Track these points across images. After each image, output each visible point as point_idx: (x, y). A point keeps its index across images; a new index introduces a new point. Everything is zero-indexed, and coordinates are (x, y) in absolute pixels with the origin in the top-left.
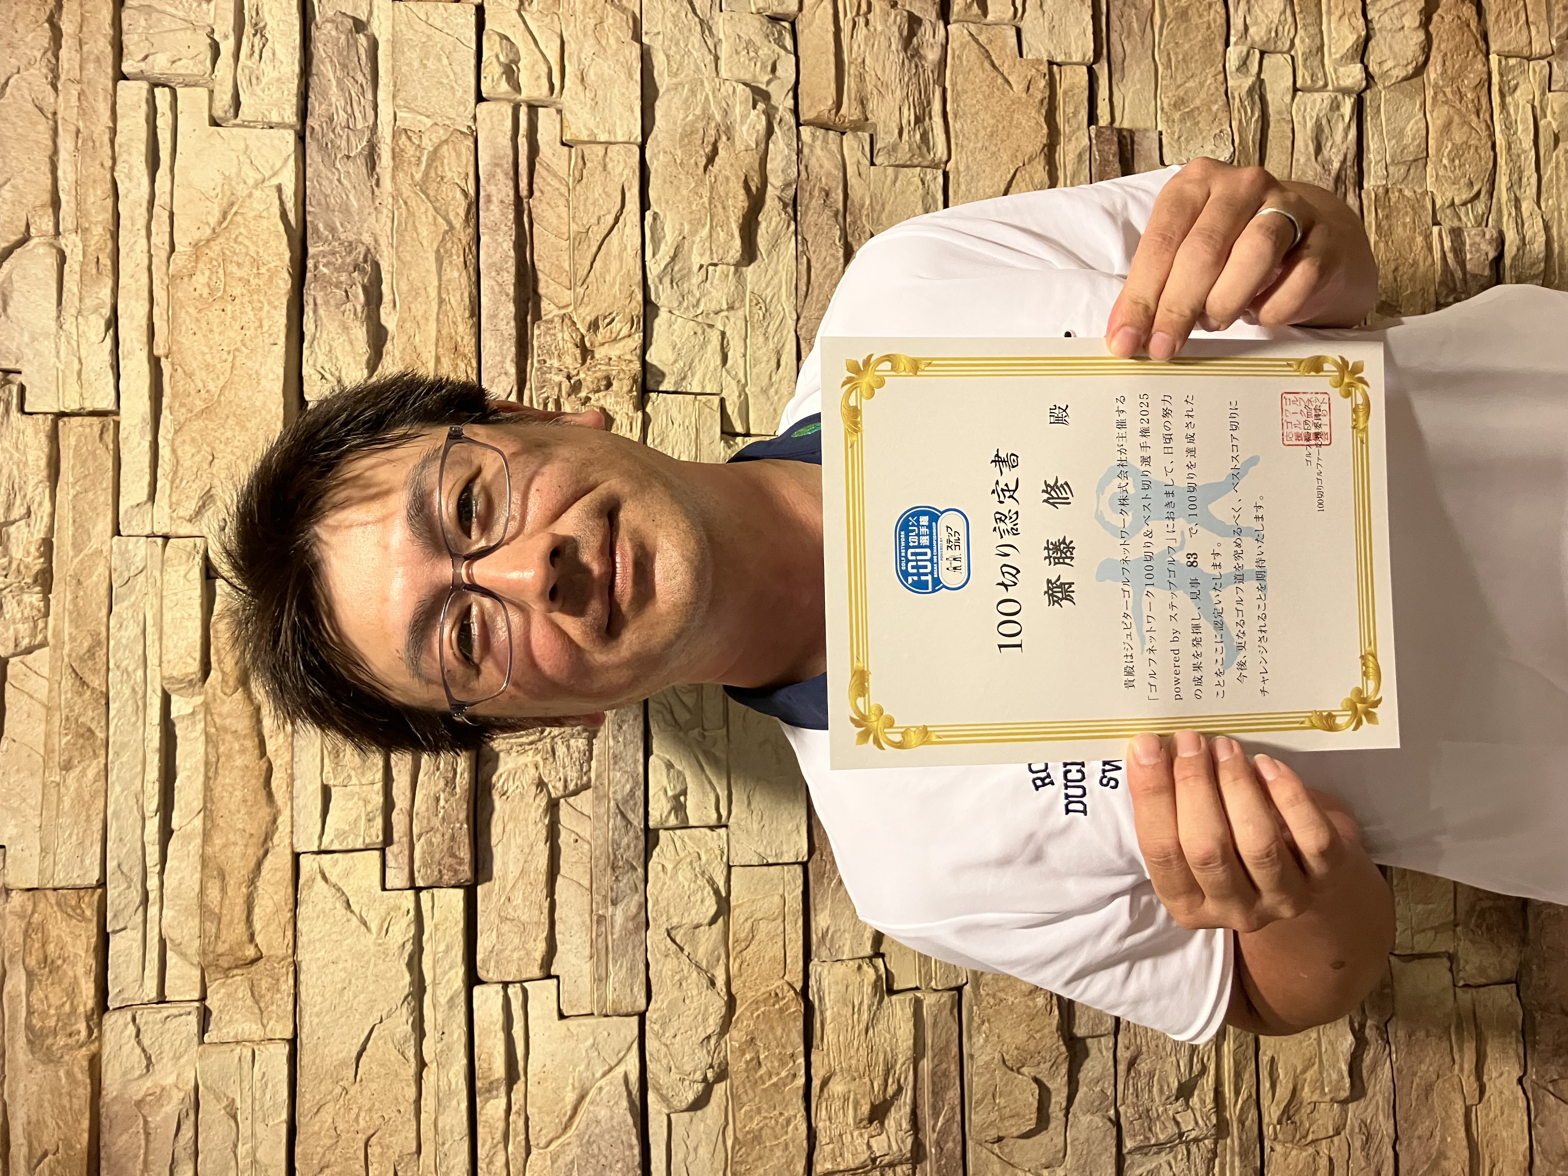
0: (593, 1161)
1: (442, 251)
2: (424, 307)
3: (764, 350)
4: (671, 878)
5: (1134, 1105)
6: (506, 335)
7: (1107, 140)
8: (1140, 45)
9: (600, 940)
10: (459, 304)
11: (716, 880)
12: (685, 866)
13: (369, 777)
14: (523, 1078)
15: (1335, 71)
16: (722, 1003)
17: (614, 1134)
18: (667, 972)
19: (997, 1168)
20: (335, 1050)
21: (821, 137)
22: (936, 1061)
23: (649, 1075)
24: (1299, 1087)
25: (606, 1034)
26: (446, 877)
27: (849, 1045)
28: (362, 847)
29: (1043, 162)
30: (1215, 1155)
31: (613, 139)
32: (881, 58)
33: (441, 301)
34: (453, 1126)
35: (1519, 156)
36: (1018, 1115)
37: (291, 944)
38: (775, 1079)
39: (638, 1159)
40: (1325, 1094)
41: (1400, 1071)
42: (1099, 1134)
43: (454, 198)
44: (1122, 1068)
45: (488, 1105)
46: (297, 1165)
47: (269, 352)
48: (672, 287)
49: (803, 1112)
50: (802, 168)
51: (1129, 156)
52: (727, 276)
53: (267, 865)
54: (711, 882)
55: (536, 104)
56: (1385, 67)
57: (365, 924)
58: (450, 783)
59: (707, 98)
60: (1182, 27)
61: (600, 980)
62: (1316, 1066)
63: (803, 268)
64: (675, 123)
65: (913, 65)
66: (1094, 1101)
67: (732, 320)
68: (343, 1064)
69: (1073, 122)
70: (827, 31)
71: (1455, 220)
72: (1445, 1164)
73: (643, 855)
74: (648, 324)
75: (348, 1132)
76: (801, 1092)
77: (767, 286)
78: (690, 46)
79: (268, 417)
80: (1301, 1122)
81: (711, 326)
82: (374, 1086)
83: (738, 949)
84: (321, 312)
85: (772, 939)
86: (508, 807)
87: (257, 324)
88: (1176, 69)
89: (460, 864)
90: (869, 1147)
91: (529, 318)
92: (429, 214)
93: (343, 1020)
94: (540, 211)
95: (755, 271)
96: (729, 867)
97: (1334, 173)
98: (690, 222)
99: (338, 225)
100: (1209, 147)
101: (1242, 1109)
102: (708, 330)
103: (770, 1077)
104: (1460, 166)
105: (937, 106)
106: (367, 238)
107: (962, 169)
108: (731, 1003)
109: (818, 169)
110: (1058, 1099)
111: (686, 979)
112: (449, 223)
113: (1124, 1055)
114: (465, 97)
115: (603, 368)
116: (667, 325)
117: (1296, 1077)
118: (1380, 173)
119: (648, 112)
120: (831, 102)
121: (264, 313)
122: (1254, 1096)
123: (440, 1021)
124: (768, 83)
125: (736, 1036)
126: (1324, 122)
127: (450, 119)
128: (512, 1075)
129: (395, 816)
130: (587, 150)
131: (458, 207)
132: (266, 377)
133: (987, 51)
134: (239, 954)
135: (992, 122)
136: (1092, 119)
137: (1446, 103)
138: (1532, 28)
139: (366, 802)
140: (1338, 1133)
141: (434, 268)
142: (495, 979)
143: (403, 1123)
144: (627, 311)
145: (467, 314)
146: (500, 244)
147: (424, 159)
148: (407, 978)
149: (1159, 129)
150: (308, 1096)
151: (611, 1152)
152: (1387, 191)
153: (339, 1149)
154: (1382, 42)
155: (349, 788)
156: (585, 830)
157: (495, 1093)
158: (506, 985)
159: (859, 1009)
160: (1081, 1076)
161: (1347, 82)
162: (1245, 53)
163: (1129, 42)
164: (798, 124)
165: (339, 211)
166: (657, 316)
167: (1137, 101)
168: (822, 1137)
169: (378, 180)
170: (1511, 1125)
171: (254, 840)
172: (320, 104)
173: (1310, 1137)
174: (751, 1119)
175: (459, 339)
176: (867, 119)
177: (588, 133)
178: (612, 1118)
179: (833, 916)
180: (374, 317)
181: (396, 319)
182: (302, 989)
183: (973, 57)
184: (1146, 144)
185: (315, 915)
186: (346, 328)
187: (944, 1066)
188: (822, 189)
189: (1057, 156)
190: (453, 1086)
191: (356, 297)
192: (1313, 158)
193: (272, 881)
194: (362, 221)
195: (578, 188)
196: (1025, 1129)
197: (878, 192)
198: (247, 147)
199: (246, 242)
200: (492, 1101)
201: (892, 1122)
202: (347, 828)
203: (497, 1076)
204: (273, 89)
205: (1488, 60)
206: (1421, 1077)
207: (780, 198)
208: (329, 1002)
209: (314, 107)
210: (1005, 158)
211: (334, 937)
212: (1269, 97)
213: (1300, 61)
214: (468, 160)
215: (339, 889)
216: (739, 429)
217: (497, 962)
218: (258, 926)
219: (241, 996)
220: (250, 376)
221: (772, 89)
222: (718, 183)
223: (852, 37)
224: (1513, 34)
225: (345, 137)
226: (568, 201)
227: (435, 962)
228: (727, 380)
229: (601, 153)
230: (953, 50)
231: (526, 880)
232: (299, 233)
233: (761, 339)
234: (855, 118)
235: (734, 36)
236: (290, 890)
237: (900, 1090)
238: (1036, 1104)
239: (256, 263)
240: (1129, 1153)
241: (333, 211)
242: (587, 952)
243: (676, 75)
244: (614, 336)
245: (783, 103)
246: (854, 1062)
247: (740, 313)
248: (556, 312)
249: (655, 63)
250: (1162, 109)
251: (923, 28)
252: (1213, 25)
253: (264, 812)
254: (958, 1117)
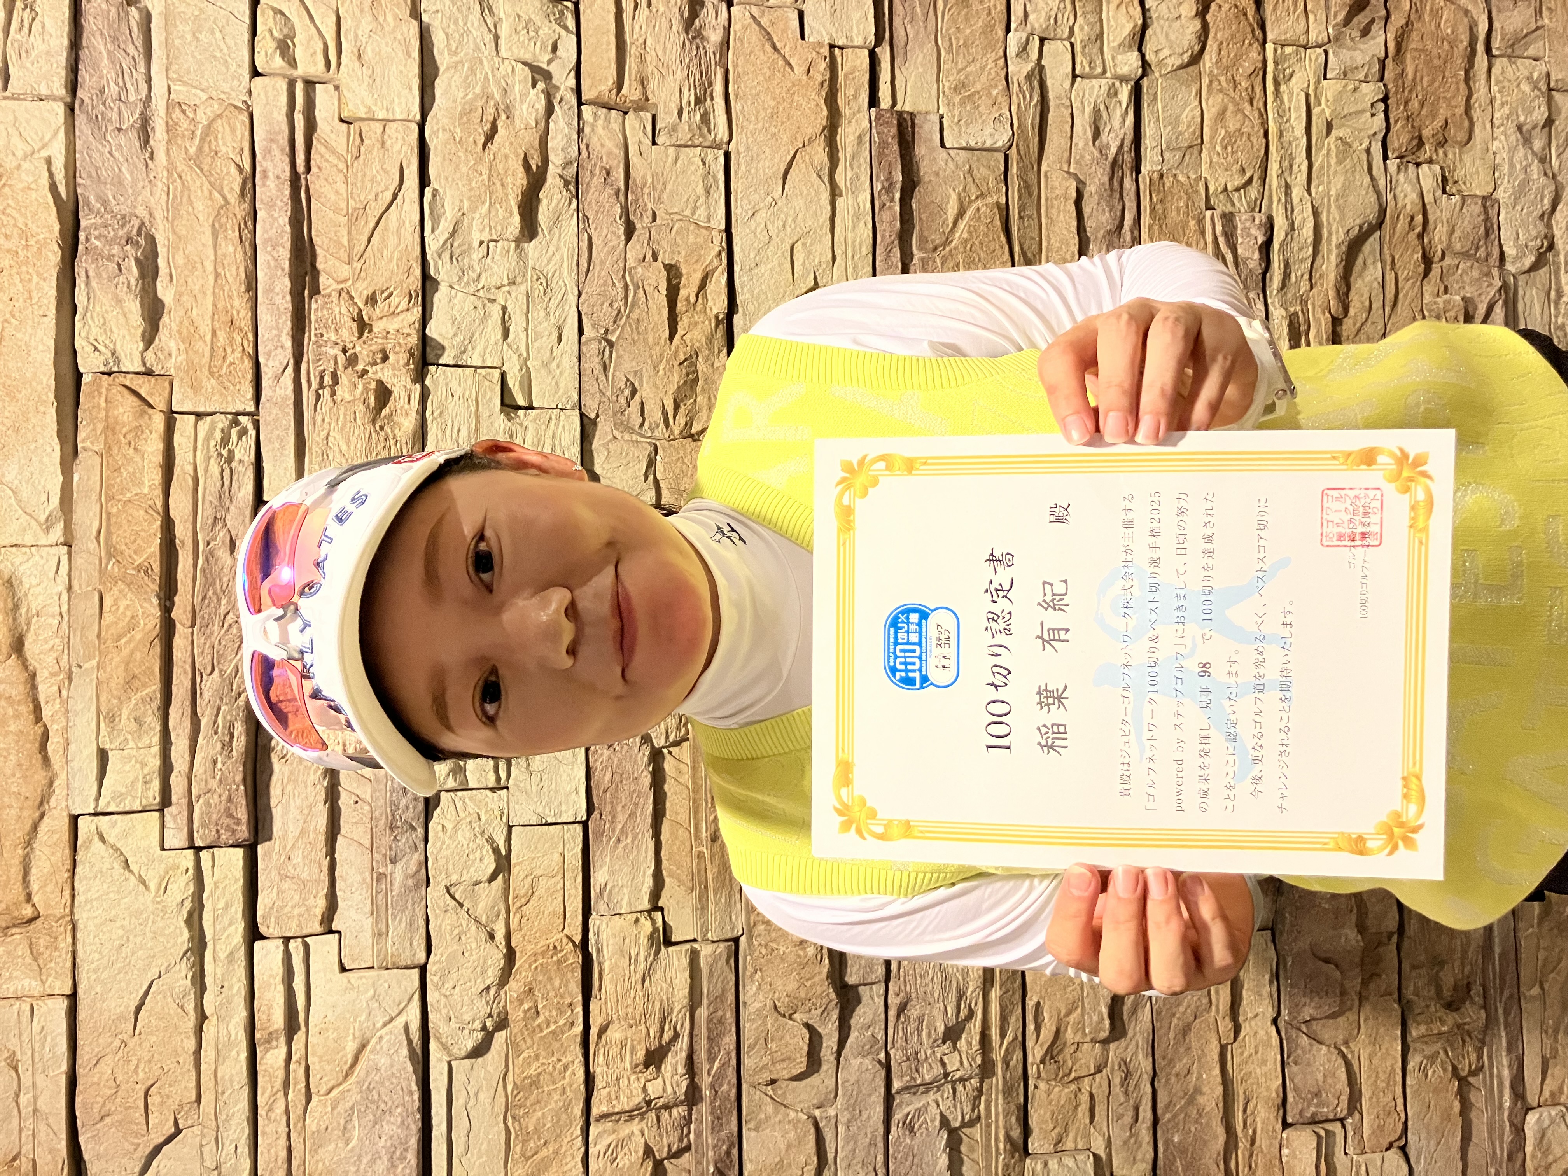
0: (374, 1107)
1: (217, 225)
2: (201, 281)
3: (546, 324)
4: (451, 837)
5: (903, 1048)
6: (282, 309)
7: (887, 123)
8: (922, 29)
9: (380, 896)
10: (235, 279)
11: (496, 839)
12: (464, 826)
13: (146, 740)
14: (303, 1029)
15: (1113, 58)
16: (501, 956)
17: (395, 1081)
18: (446, 927)
19: (770, 1108)
20: (114, 1005)
21: (603, 117)
22: (711, 1008)
23: (430, 1025)
24: (1062, 1029)
25: (386, 985)
26: (224, 837)
27: (625, 995)
28: (140, 809)
29: (823, 144)
30: (980, 1092)
31: (391, 117)
32: (662, 40)
33: (217, 276)
34: (232, 1075)
35: (1290, 143)
36: (789, 1058)
37: (68, 904)
38: (553, 1027)
39: (417, 1104)
40: (1086, 1035)
41: (1159, 1013)
42: (869, 1076)
43: (228, 173)
44: (892, 1013)
45: (268, 1055)
46: (77, 1113)
47: (39, 323)
48: (452, 262)
49: (581, 1058)
50: (583, 146)
51: (910, 139)
52: (508, 252)
53: (43, 827)
54: (491, 841)
55: (315, 80)
56: (1162, 55)
57: (144, 883)
58: (227, 746)
59: (486, 77)
60: (963, 13)
61: (380, 935)
62: (1079, 1010)
63: (584, 245)
64: (455, 101)
65: (694, 47)
66: (865, 1045)
67: (514, 294)
68: (121, 1018)
69: (854, 105)
70: (609, 12)
71: (1229, 205)
72: (1201, 1100)
73: (423, 815)
74: (428, 299)
75: (128, 1082)
76: (578, 1039)
77: (549, 262)
78: (469, 25)
79: (39, 388)
80: (1065, 1062)
81: (492, 301)
82: (154, 1039)
83: (518, 904)
84: (94, 284)
85: (552, 895)
86: (286, 769)
87: (26, 295)
88: (958, 54)
89: (238, 824)
90: (644, 1089)
91: (306, 292)
92: (205, 188)
93: (122, 975)
94: (317, 186)
95: (536, 247)
96: (510, 828)
97: (1111, 157)
98: (469, 198)
99: (111, 197)
100: (988, 130)
101: (1007, 1049)
102: (488, 304)
103: (548, 1025)
104: (1233, 153)
105: (718, 87)
106: (142, 212)
107: (741, 149)
108: (510, 955)
109: (599, 148)
110: (830, 1043)
111: (465, 933)
112: (225, 198)
113: (894, 1001)
114: (240, 71)
115: (380, 341)
116: (447, 299)
117: (1059, 1020)
118: (1155, 159)
119: (428, 89)
120: (611, 82)
121: (33, 286)
122: (1020, 1038)
123: (219, 976)
124: (549, 62)
125: (514, 986)
126: (1102, 108)
127: (224, 93)
128: (292, 1026)
129: (173, 778)
130: (365, 127)
131: (235, 182)
132: (36, 348)
133: (768, 34)
134: (16, 914)
135: (773, 103)
136: (874, 101)
137: (1221, 91)
138: (1311, 17)
139: (143, 765)
140: (1099, 1071)
141: (210, 242)
142: (276, 934)
143: (182, 1074)
144: (405, 285)
145: (243, 288)
146: (276, 219)
147: (198, 133)
148: (186, 934)
149: (941, 112)
150: (87, 1049)
151: (391, 1098)
152: (1162, 176)
153: (118, 1100)
154: (1159, 30)
155: (126, 752)
156: (366, 792)
157: (274, 1043)
158: (287, 940)
159: (636, 960)
160: (853, 1022)
161: (1124, 70)
162: (1024, 39)
163: (912, 27)
164: (580, 103)
165: (112, 184)
166: (437, 290)
167: (919, 84)
168: (599, 1082)
169: (152, 153)
170: (1264, 1062)
171: (30, 803)
172: (91, 76)
173: (1073, 1075)
174: (529, 1065)
175: (235, 313)
176: (647, 100)
177: (366, 110)
178: (392, 1066)
179: (612, 872)
180: (150, 290)
181: (173, 292)
182: (79, 946)
183: (754, 39)
184: (926, 127)
185: (91, 875)
186: (119, 302)
187: (720, 1013)
188: (603, 168)
189: (838, 138)
190: (233, 1038)
191: (129, 270)
192: (1091, 143)
193: (49, 843)
194: (136, 195)
195: (355, 165)
196: (796, 1072)
197: (659, 171)
198: (16, 119)
199: (17, 215)
200: (272, 1051)
201: (669, 1068)
202: (124, 790)
203: (276, 1027)
204: (42, 62)
205: (1264, 49)
206: (1179, 1019)
207: (561, 176)
208: (106, 958)
209: (84, 79)
210: (785, 139)
211: (111, 895)
212: (1049, 83)
213: (1078, 48)
214: (243, 135)
215: (117, 850)
216: (521, 402)
217: (277, 918)
218: (35, 887)
219: (20, 954)
220: (20, 347)
221: (552, 68)
222: (497, 160)
223: (634, 18)
224: (1290, 23)
225: (116, 109)
226: (346, 177)
227: (215, 919)
228: (508, 353)
229: (379, 130)
230: (735, 32)
231: (305, 840)
232: (71, 206)
233: (542, 314)
234: (635, 98)
235: (514, 15)
236: (67, 851)
237: (676, 1036)
238: (806, 1048)
239: (25, 234)
240: (898, 1092)
241: (105, 183)
242: (369, 908)
243: (456, 53)
244: (392, 310)
245: (565, 82)
246: (630, 1010)
247: (523, 288)
248: (335, 286)
249: (435, 41)
250: (944, 92)
251: (705, 10)
252: (993, 11)
253: (41, 776)
254: (734, 1062)
